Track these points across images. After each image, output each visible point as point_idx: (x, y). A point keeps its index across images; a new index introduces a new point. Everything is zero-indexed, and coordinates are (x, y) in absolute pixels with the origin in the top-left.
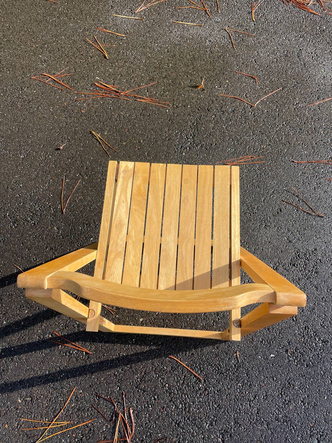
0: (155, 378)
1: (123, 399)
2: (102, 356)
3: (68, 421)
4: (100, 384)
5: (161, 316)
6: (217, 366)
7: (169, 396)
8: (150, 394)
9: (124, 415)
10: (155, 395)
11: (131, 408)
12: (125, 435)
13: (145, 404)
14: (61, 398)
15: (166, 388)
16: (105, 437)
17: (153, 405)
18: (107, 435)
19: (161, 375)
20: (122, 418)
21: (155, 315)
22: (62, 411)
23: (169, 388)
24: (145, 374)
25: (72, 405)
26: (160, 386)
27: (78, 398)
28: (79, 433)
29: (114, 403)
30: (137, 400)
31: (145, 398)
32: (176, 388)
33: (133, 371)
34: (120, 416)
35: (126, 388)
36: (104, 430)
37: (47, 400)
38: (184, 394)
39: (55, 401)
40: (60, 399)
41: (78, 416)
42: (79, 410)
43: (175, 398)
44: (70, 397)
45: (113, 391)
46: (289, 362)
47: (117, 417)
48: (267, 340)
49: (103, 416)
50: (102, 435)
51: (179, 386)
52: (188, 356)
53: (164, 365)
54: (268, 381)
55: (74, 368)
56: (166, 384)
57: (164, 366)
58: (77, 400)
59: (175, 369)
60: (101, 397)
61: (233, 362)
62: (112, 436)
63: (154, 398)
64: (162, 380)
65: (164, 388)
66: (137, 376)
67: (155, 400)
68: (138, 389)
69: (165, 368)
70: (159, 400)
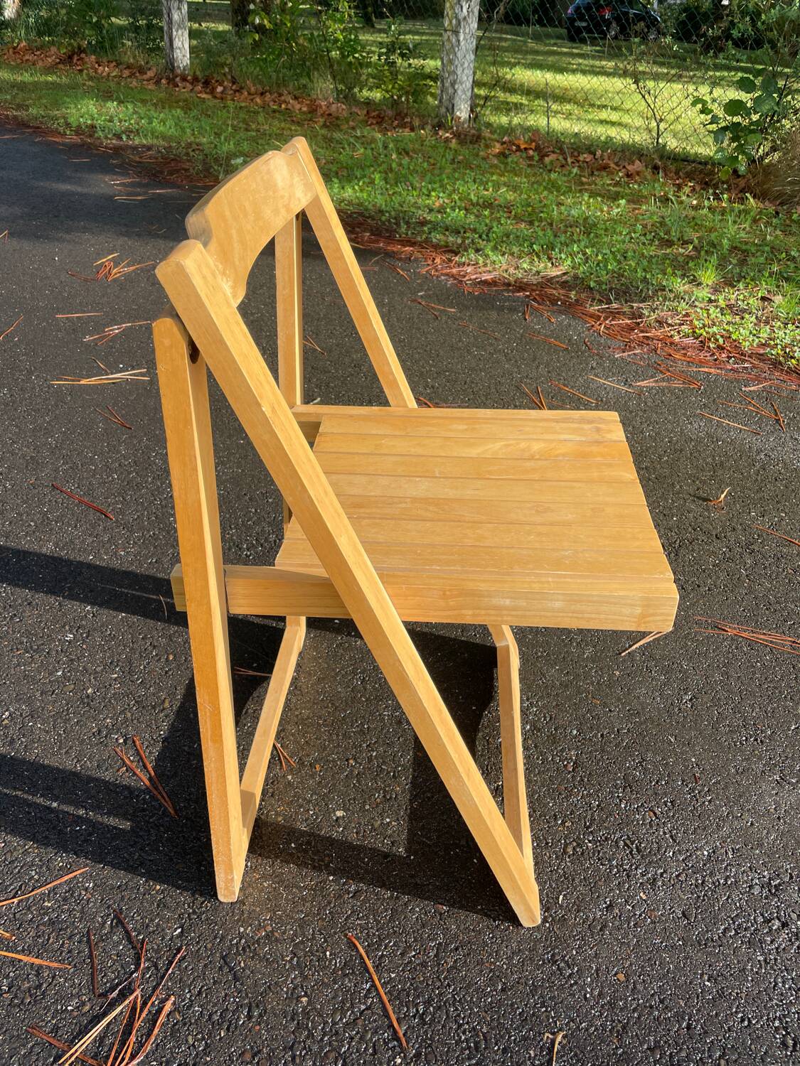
0: (285, 964)
1: (171, 963)
3: (7, 932)
4: (144, 895)
5: (394, 832)
6: (478, 1036)
7: (293, 1032)
8: (247, 995)
9: (144, 1004)
10: (257, 1006)
11: (173, 998)
12: (107, 1057)
13: (216, 1012)
14: (36, 873)
15: (296, 1005)
16: (58, 1028)
17: (236, 1028)
18: (65, 1026)
19: (306, 966)
20: (134, 1009)
21: (379, 822)
22: (16, 900)
23: (306, 1014)
24: (267, 936)
25: (46, 904)
26: (285, 989)
27: (72, 895)
28: (7, 977)
29: (143, 960)
30: (202, 987)
31: (226, 995)
32: (326, 1023)
34: (132, 997)
35: (198, 943)
36: (69, 1008)
37: (6, 859)
38: (339, 1053)
39: (19, 872)
40: (33, 873)
41: (39, 937)
42: (51, 922)
43: (305, 1048)
44: (58, 882)
45: (163, 930)
47: (123, 996)
48: (671, 1053)
49: (92, 974)
50: (53, 1018)
51: (334, 1023)
52: (408, 963)
53: (328, 945)
55: (115, 828)
56: (304, 996)
57: (329, 948)
58: (65, 899)
59: (353, 972)
60: (124, 927)
61: (532, 1052)
62: (75, 1038)
63: (248, 1012)
64: (299, 979)
65: (292, 1002)
66: (245, 930)
67: (249, 1017)
68: (226, 963)
69: (328, 953)
70: (259, 1024)
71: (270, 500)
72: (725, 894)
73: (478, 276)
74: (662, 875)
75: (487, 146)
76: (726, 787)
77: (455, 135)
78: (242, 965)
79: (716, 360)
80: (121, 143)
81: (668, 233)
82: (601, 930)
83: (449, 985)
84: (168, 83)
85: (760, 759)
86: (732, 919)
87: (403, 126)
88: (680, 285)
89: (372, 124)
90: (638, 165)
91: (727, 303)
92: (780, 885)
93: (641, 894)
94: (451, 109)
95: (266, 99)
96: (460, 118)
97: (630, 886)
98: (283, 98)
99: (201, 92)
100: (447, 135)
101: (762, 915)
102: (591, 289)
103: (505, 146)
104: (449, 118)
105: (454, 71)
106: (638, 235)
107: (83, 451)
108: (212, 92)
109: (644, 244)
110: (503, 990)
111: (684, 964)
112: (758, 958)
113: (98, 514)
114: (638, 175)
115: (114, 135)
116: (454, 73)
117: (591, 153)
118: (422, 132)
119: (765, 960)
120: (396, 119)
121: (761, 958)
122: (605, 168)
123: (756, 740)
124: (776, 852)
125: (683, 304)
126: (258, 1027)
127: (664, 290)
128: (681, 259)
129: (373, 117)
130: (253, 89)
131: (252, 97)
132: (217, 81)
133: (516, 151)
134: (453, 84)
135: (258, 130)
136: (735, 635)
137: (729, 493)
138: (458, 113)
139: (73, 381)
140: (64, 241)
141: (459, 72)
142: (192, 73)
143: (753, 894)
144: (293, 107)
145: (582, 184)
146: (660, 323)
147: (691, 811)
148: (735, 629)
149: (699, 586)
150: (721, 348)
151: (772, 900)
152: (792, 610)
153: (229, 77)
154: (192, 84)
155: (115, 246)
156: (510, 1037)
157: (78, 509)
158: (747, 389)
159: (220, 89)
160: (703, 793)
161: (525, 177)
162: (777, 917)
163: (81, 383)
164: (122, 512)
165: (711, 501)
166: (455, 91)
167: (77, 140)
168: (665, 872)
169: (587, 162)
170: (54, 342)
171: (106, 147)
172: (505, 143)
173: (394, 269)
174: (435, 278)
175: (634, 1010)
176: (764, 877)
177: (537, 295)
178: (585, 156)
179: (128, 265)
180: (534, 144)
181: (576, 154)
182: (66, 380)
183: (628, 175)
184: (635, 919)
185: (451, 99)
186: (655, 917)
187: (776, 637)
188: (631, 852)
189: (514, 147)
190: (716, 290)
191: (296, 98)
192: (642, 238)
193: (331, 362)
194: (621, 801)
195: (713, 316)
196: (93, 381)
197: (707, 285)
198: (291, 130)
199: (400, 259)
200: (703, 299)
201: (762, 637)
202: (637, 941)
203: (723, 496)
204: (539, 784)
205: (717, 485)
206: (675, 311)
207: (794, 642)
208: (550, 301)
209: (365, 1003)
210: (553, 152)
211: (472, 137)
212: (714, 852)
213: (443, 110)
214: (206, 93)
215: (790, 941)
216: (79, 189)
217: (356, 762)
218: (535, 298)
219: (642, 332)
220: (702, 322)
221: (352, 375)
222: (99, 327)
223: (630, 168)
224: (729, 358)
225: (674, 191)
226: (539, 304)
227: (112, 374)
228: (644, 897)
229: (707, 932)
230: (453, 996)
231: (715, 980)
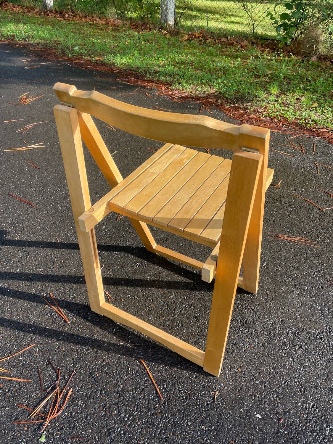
0: (114, 374)
1: (70, 376)
2: (76, 330)
3: (6, 370)
4: (58, 352)
6: (187, 394)
7: (118, 398)
8: (100, 386)
9: (61, 392)
10: (104, 390)
11: (72, 389)
12: (48, 413)
13: (88, 393)
14: (16, 347)
15: (119, 388)
16: (29, 404)
17: (96, 398)
18: (31, 403)
19: (121, 374)
20: (57, 394)
21: (147, 319)
22: (9, 358)
23: (122, 391)
24: (106, 364)
25: (20, 358)
26: (114, 383)
27: (30, 354)
28: (8, 386)
29: (59, 376)
30: (83, 384)
31: (92, 386)
32: (130, 394)
33: (96, 356)
34: (56, 390)
35: (80, 368)
36: (32, 396)
37: (3, 343)
38: (135, 405)
39: (9, 347)
40: (15, 347)
41: (19, 371)
42: (23, 365)
43: (122, 403)
44: (25, 350)
45: (66, 365)
46: (277, 433)
47: (53, 390)
48: (258, 396)
49: (40, 383)
50: (26, 400)
51: (133, 394)
52: (160, 370)
54: (241, 442)
55: (45, 328)
56: (121, 385)
57: (130, 367)
58: (28, 356)
59: (139, 375)
60: (51, 365)
61: (207, 399)
62: (35, 407)
63: (101, 392)
64: (119, 379)
65: (117, 387)
66: (98, 362)
67: (101, 394)
68: (91, 375)
69: (130, 369)
70: (105, 396)
71: (98, 195)
72: (278, 337)
73: (180, 95)
74: (255, 331)
75: (182, 37)
76: (279, 297)
77: (168, 32)
78: (97, 375)
79: (277, 126)
80: (26, 42)
81: (258, 72)
82: (232, 353)
83: (175, 377)
84: (44, 14)
85: (292, 286)
86: (281, 346)
87: (146, 29)
88: (263, 95)
89: (133, 28)
90: (246, 42)
91: (282, 101)
92: (299, 332)
93: (247, 339)
94: (166, 20)
95: (87, 19)
96: (170, 24)
97: (243, 337)
98: (94, 18)
99: (59, 17)
100: (165, 32)
101: (292, 344)
102: (227, 98)
103: (190, 36)
104: (166, 25)
105: (166, 4)
106: (246, 73)
107: (20, 179)
108: (64, 17)
109: (248, 77)
110: (196, 377)
111: (263, 364)
112: (291, 360)
113: (29, 205)
114: (246, 47)
115: (23, 39)
116: (167, 5)
117: (226, 38)
118: (154, 31)
119: (293, 360)
120: (143, 26)
121: (292, 360)
122: (232, 44)
123: (291, 279)
124: (297, 321)
125: (264, 103)
126: (104, 397)
127: (257, 97)
128: (263, 83)
129: (133, 25)
130: (81, 15)
131: (80, 19)
132: (65, 12)
133: (195, 38)
134: (166, 10)
135: (84, 34)
136: (283, 239)
137: (282, 182)
138: (169, 22)
139: (13, 149)
140: (5, 88)
141: (169, 5)
142: (54, 9)
143: (289, 336)
144: (99, 22)
145: (223, 51)
146: (255, 111)
147: (266, 307)
148: (283, 236)
149: (269, 220)
150: (279, 121)
151: (296, 338)
152: (306, 227)
153: (71, 10)
154: (55, 14)
155: (26, 89)
156: (198, 394)
157: (20, 203)
158: (290, 138)
159: (67, 16)
160: (270, 300)
161: (199, 50)
162: (298, 344)
163: (17, 150)
164: (38, 203)
165: (275, 185)
166: (168, 13)
167: (6, 42)
168: (256, 330)
169: (224, 42)
170: (4, 133)
171: (19, 45)
172: (190, 35)
173: (145, 93)
174: (162, 96)
175: (244, 382)
176: (293, 330)
177: (205, 102)
178: (223, 39)
179: (33, 97)
180: (202, 35)
181: (220, 38)
182: (11, 149)
183: (242, 47)
184: (245, 349)
185: (166, 16)
186: (252, 347)
187: (299, 239)
188: (243, 324)
189: (194, 37)
190: (278, 96)
191: (100, 18)
192: (247, 75)
193: (120, 135)
194: (239, 305)
195: (276, 108)
196: (22, 149)
197: (274, 94)
198: (98, 33)
199: (147, 89)
200: (273, 100)
201: (294, 239)
202: (245, 356)
203: (279, 183)
204: (208, 301)
205: (277, 179)
206: (261, 106)
207: (306, 240)
208: (210, 104)
209: (144, 386)
210: (210, 38)
211: (175, 33)
212: (274, 322)
213: (163, 21)
214: (61, 18)
215: (303, 353)
216: (9, 65)
217: (138, 297)
218: (204, 104)
219: (248, 116)
220: (272, 110)
221: (129, 140)
222: (22, 125)
223: (242, 43)
224: (283, 125)
225: (261, 53)
226: (205, 106)
227: (30, 145)
228: (248, 340)
229: (272, 351)
230: (177, 381)
231: (275, 369)
